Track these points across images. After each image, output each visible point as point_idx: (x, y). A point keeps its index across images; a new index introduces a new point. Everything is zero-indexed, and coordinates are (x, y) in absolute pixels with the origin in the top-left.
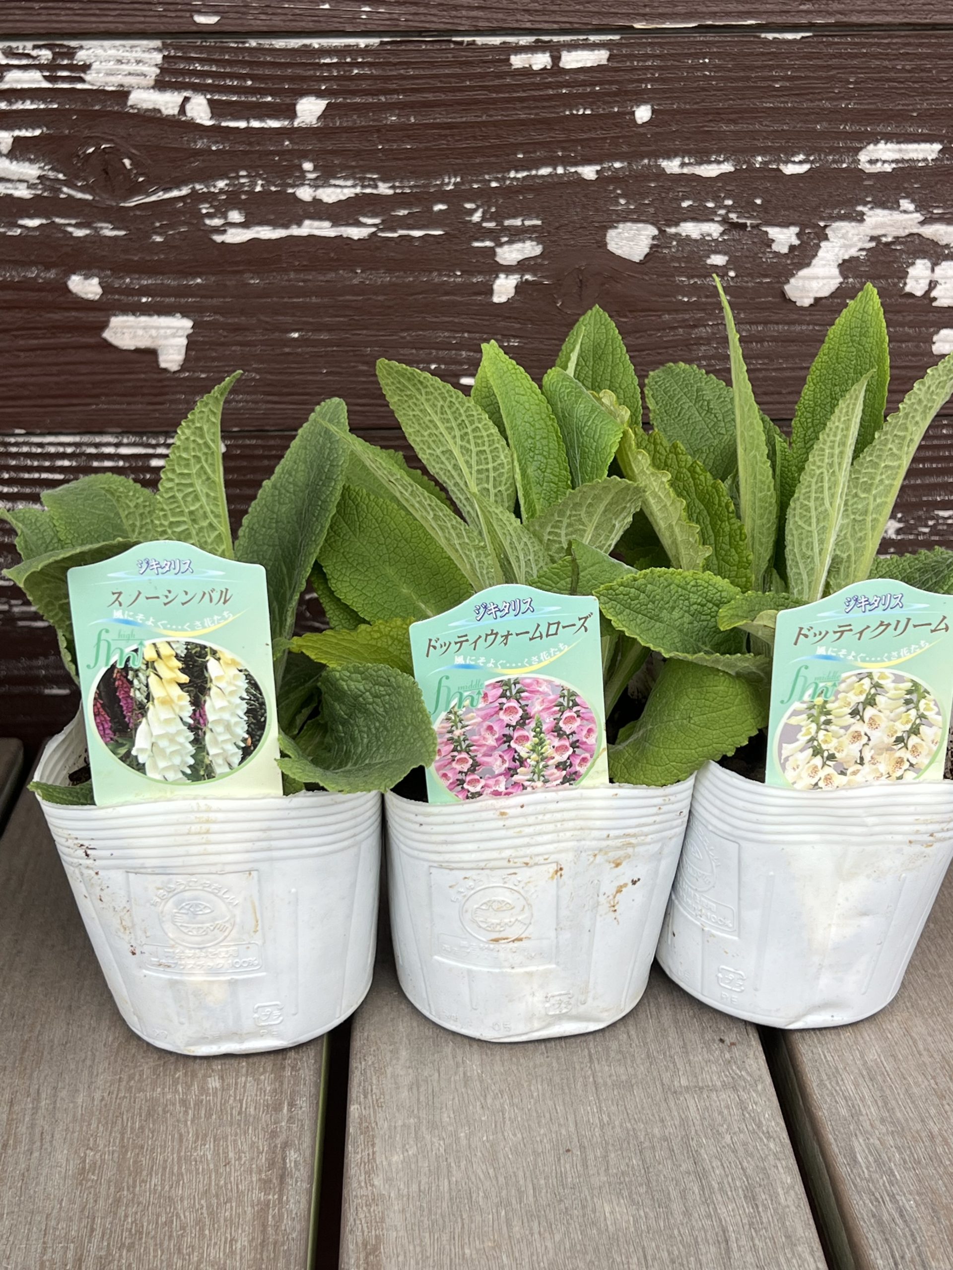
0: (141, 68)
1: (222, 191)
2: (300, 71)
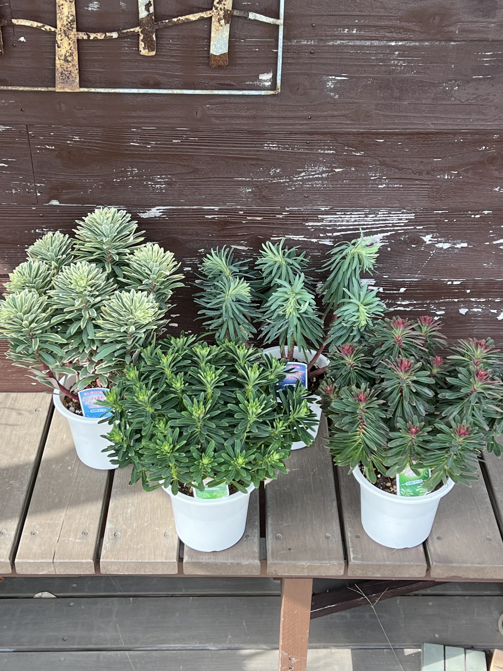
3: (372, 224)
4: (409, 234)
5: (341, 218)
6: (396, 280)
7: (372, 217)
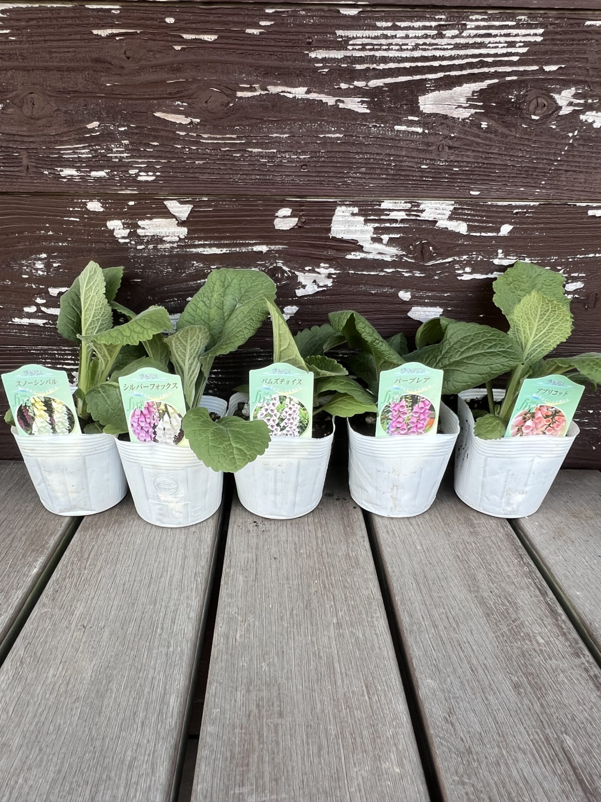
0: (444, 212)
1: (465, 260)
2: (505, 215)
3: (451, 58)
4: (527, 86)
5: (386, 37)
6: (494, 203)
7: (453, 37)
